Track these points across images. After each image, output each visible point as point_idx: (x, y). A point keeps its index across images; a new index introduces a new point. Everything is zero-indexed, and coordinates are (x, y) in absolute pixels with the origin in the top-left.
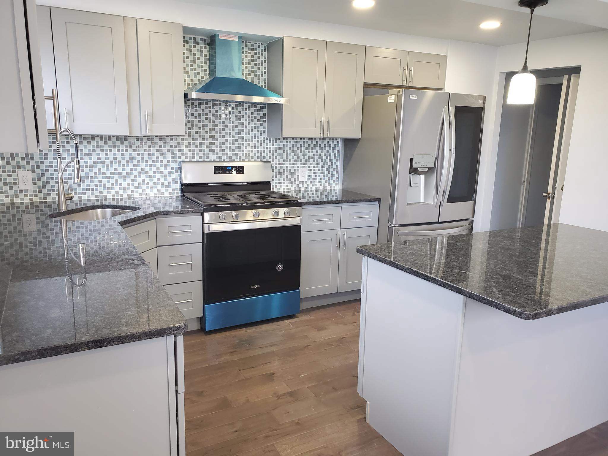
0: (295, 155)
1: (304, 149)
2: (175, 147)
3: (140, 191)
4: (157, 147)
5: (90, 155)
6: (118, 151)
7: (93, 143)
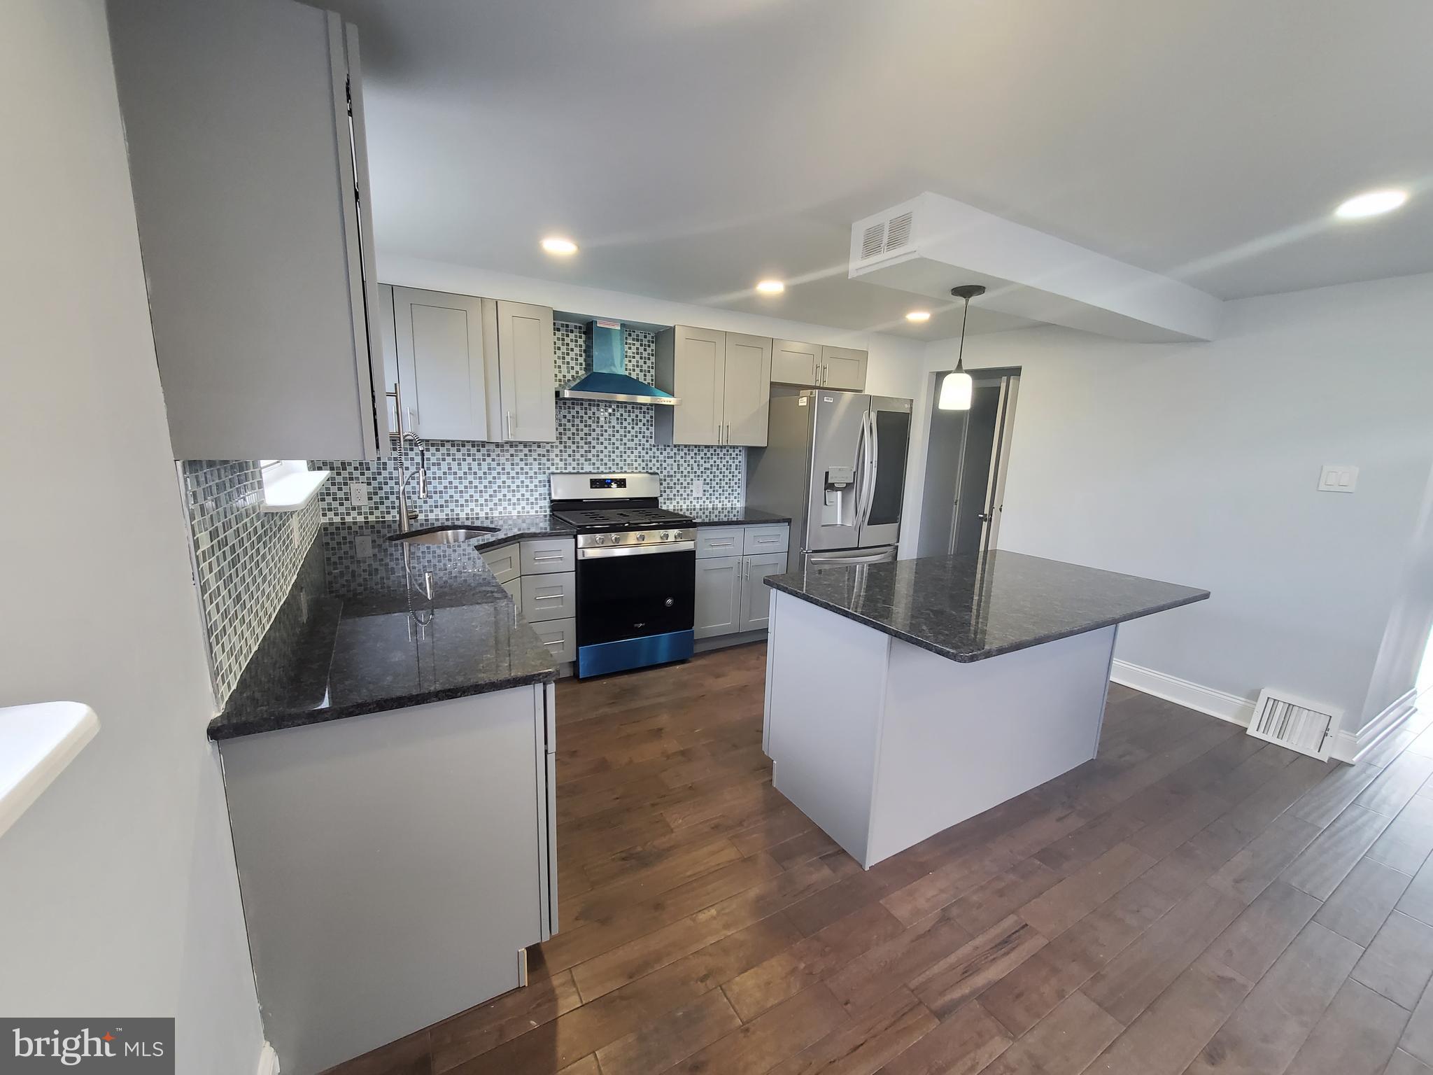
0: (689, 465)
1: (699, 458)
2: (544, 456)
3: (500, 508)
4: (521, 455)
5: (439, 464)
6: (474, 460)
7: (443, 450)
